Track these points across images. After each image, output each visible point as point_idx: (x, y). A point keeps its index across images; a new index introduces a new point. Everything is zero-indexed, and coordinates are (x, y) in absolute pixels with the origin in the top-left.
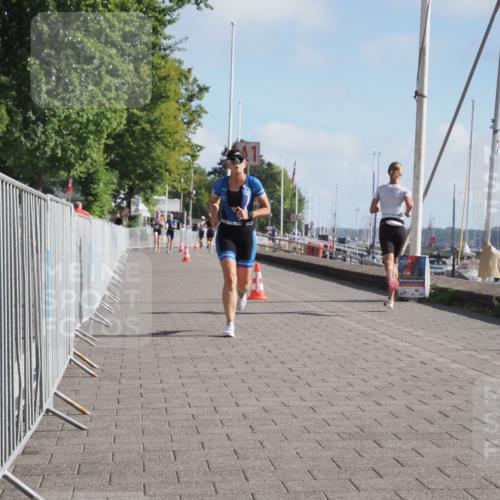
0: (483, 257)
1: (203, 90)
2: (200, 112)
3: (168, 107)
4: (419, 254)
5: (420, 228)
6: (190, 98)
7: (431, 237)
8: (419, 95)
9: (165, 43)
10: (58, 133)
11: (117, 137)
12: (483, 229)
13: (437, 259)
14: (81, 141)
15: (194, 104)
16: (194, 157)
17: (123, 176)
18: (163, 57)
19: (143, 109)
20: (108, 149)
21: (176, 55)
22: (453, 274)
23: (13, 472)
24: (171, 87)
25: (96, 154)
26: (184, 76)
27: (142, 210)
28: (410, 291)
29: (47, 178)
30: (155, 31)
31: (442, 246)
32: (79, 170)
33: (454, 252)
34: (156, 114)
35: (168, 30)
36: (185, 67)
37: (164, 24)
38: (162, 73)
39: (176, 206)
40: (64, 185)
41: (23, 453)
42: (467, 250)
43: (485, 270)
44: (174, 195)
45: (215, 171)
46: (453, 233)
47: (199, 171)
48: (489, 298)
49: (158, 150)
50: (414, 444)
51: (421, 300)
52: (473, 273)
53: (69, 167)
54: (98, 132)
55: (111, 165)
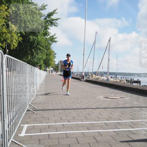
0: (92, 76)
1: (56, 54)
2: (55, 57)
3: (51, 56)
4: (84, 75)
5: (84, 71)
6: (54, 55)
7: (85, 73)
8: (84, 55)
9: (51, 48)
10: (37, 59)
11: (45, 60)
12: (92, 72)
13: (86, 76)
14: (40, 60)
15: (55, 56)
16: (55, 62)
17: (45, 65)
18: (51, 49)
19: (48, 56)
20: (43, 61)
21: (52, 49)
22: (88, 78)
23: (31, 104)
24: (52, 53)
25: (42, 62)
26: (53, 52)
27: (48, 69)
28: (82, 80)
29: (35, 65)
30: (50, 46)
31: (87, 74)
32: (39, 64)
33: (88, 75)
34: (49, 57)
35: (51, 46)
36: (53, 51)
37: (51, 45)
38: (50, 51)
39: (52, 69)
40: (38, 66)
41: (32, 101)
42: (90, 75)
43: (92, 77)
44: (52, 67)
45: (57, 64)
46: (88, 72)
47: (55, 64)
48: (93, 81)
49: (50, 62)
50: (83, 99)
51: (84, 81)
52: (91, 78)
53: (38, 64)
54: (42, 59)
55: (44, 64)
